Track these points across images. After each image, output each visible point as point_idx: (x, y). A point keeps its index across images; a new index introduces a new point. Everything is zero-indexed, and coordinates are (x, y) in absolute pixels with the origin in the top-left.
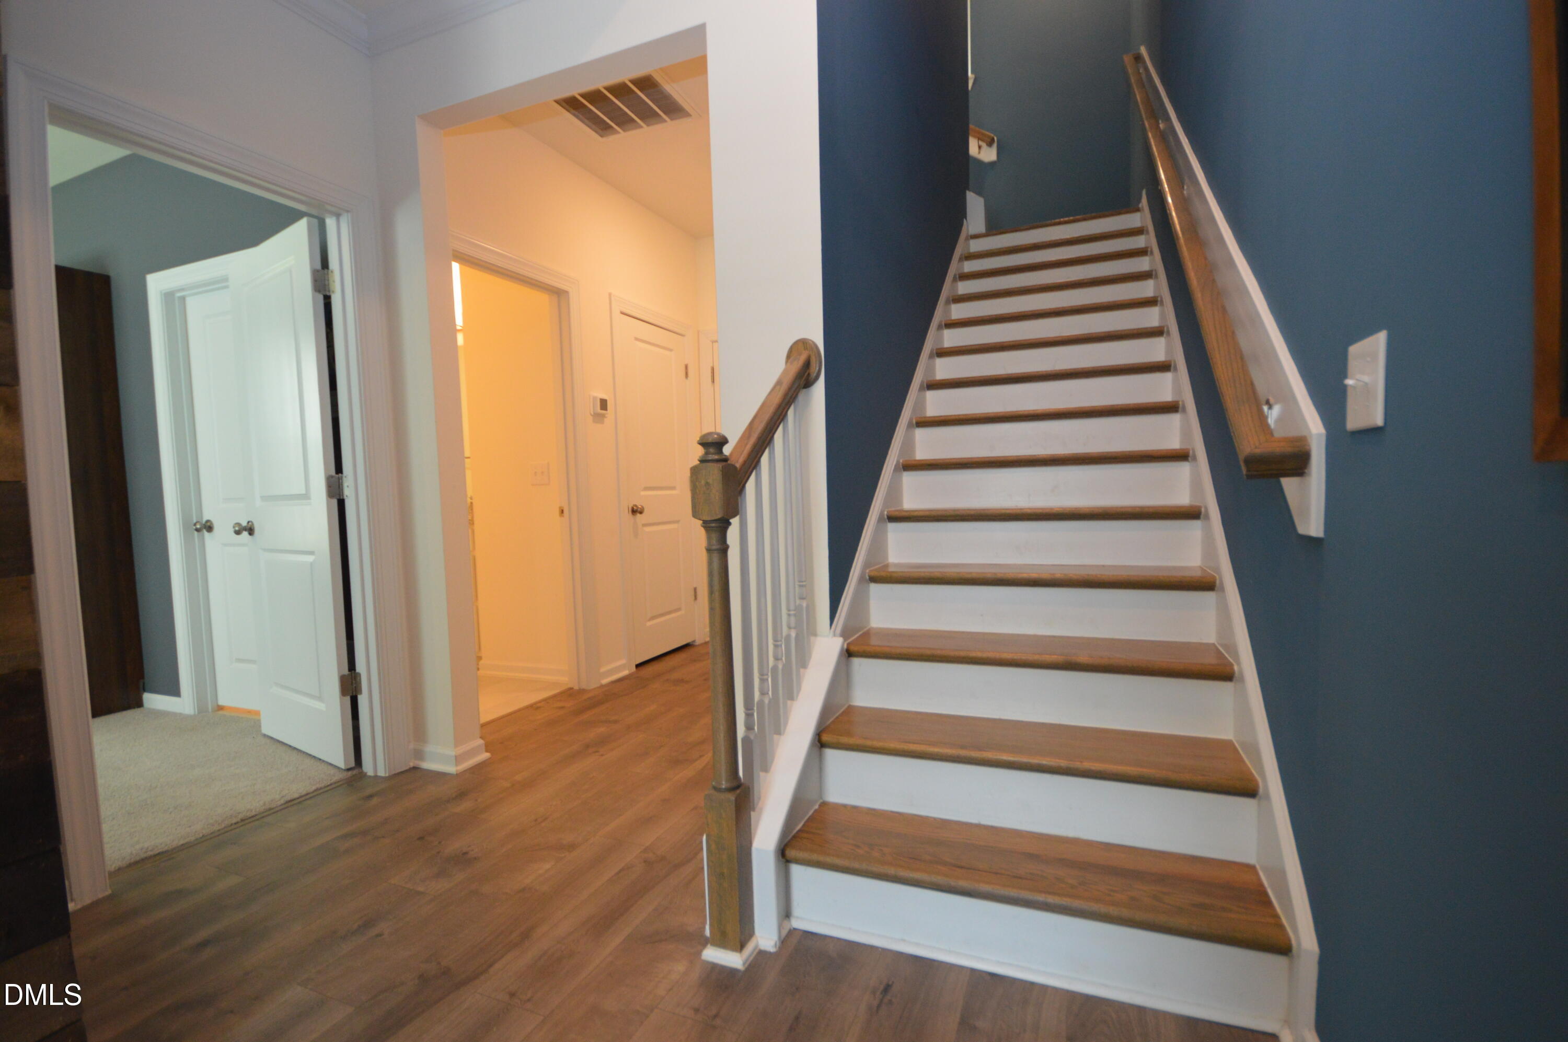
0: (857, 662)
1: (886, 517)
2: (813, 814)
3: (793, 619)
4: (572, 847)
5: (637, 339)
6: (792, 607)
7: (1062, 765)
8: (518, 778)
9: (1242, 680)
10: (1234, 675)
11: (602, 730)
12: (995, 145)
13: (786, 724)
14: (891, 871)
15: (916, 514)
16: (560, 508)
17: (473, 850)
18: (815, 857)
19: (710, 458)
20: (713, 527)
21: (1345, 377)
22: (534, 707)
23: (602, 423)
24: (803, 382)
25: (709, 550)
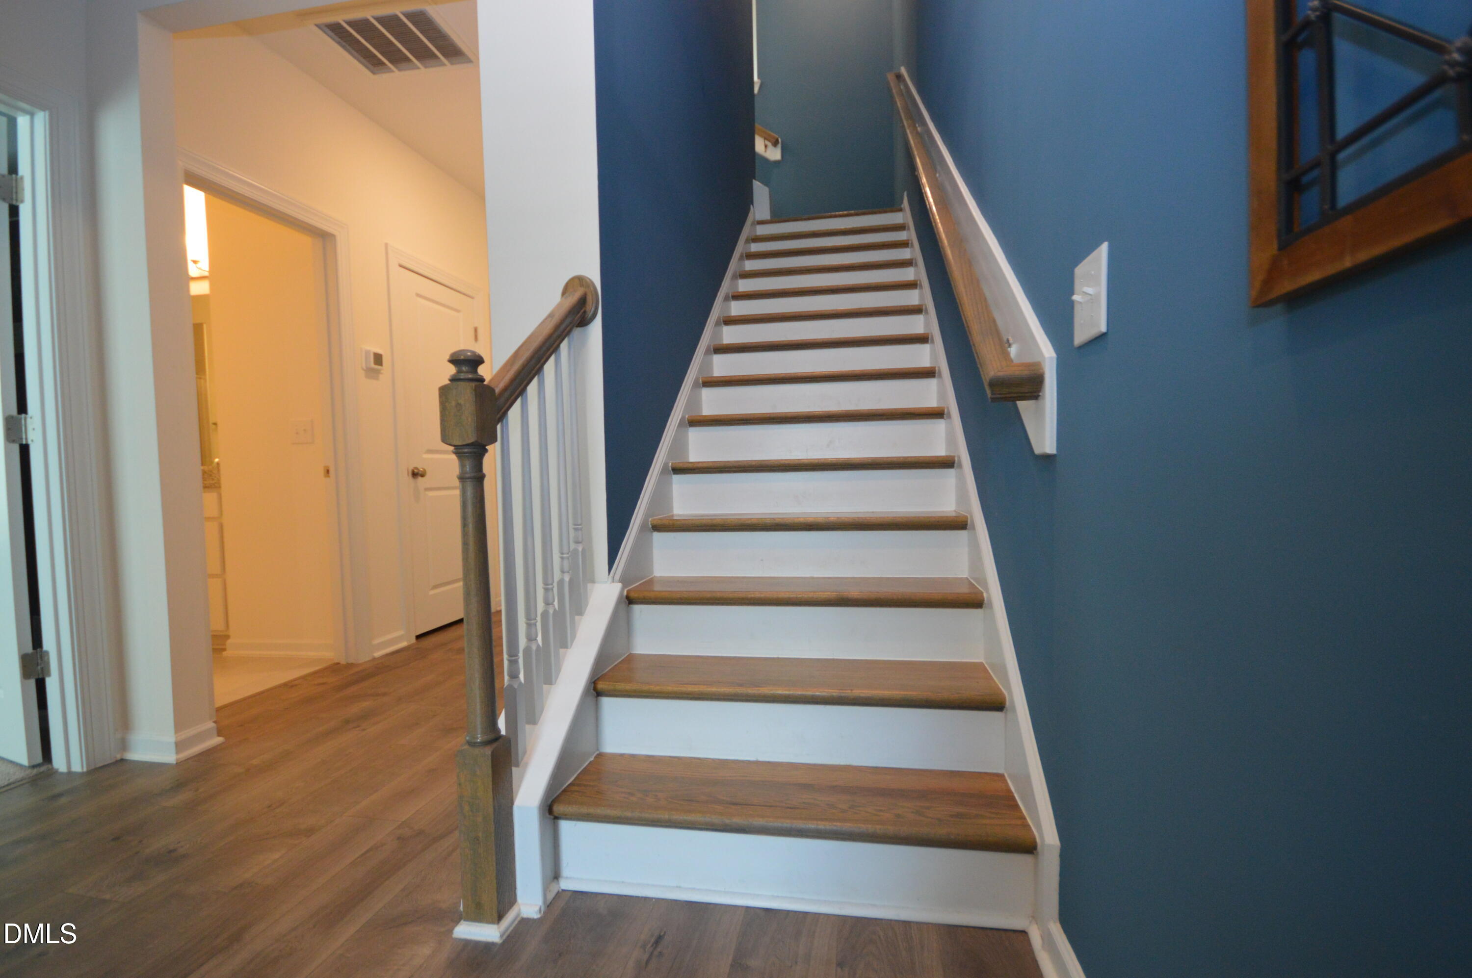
0: (637, 608)
1: (670, 469)
2: (587, 766)
3: (566, 563)
4: (310, 832)
5: (418, 295)
6: (565, 550)
7: (834, 694)
8: (255, 762)
9: (991, 606)
10: (983, 602)
11: (366, 704)
12: (779, 146)
13: (558, 671)
14: (665, 816)
15: (700, 465)
16: (325, 467)
17: (182, 847)
18: (584, 810)
19: (462, 377)
20: (464, 453)
21: (1073, 293)
22: (289, 685)
23: (377, 379)
24: (577, 318)
25: (462, 478)
